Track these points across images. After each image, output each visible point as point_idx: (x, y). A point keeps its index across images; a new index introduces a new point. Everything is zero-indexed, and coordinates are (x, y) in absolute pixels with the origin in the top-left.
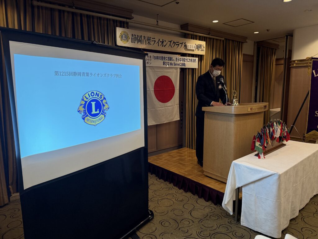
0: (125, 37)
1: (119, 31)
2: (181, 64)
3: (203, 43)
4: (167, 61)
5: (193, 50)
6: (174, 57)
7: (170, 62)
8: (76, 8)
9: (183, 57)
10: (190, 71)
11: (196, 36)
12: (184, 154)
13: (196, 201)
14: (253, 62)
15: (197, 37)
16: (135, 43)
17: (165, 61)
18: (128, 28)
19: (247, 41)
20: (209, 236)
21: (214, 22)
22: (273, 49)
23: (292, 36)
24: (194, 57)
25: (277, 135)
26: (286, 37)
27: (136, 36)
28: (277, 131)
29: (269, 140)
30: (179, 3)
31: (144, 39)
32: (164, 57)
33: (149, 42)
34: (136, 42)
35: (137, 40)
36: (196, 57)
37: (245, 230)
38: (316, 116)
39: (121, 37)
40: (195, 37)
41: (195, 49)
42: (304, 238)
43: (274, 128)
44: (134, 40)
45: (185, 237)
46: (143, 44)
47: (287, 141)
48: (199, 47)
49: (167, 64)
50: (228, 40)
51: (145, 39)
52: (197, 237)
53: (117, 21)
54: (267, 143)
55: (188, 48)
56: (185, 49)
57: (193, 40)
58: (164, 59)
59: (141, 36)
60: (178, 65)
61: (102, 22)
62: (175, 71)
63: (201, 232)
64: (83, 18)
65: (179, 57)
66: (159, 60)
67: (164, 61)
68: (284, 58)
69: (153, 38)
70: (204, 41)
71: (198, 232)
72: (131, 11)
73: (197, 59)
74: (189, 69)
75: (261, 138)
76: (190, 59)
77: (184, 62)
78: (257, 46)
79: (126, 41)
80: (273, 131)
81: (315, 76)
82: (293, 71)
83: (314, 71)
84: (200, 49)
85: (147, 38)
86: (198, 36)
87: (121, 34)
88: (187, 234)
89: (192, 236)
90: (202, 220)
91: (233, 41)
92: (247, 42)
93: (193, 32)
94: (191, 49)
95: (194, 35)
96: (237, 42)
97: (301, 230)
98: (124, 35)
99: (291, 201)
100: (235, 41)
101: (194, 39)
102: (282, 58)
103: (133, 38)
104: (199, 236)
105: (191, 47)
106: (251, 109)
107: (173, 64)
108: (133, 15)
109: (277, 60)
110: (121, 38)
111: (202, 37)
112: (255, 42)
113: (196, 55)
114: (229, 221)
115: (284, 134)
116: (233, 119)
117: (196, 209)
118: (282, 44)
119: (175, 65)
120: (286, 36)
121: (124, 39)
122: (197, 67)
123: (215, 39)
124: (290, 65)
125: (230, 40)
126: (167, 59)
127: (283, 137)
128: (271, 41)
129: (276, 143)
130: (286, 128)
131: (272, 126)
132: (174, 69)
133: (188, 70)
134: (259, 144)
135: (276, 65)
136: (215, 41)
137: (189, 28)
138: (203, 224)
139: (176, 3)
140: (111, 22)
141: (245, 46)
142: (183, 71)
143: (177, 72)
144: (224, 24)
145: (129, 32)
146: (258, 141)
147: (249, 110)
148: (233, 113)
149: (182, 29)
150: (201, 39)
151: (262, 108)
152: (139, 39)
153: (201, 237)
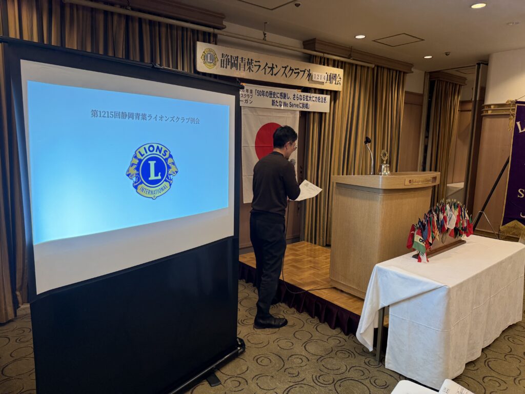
0: (210, 58)
1: (201, 48)
2: (301, 105)
3: (339, 72)
4: (279, 100)
5: (323, 83)
6: (290, 92)
7: (283, 100)
8: (133, 9)
9: (306, 94)
10: (317, 116)
11: (328, 59)
12: (300, 252)
13: (315, 327)
14: (422, 106)
15: (330, 62)
16: (226, 68)
17: (276, 99)
18: (216, 44)
19: (413, 69)
20: (333, 382)
21: (358, 37)
22: (456, 84)
23: (487, 64)
24: (323, 94)
25: (451, 225)
26: (477, 66)
27: (229, 57)
28: (451, 218)
29: (436, 232)
30: (299, 5)
31: (242, 62)
32: (274, 93)
33: (250, 68)
34: (229, 67)
35: (230, 63)
36: (326, 94)
37: (391, 376)
38: (519, 196)
39: (205, 57)
40: (326, 61)
41: (325, 81)
42: (485, 392)
43: (445, 214)
44: (225, 63)
45: (294, 384)
46: (240, 70)
47: (468, 236)
48: (332, 78)
49: (278, 104)
50: (381, 67)
51: (244, 62)
52: (312, 384)
53: (198, 31)
54: (434, 238)
55: (314, 79)
56: (309, 80)
57: (322, 66)
58: (274, 95)
59: (238, 57)
60: (297, 106)
61: (175, 32)
62: (291, 116)
63: (319, 377)
64: (144, 25)
65: (298, 93)
66: (265, 96)
67: (274, 99)
68: (473, 100)
69: (256, 62)
70: (341, 68)
71: (314, 376)
72: (222, 16)
73: (328, 97)
74: (314, 113)
75: (424, 229)
76: (316, 98)
77: (307, 102)
78: (430, 78)
79: (212, 64)
80: (445, 218)
81: (520, 131)
82: (487, 123)
83: (518, 123)
84: (334, 82)
85: (247, 61)
86: (331, 59)
87: (204, 52)
88: (297, 379)
89: (305, 382)
90: (322, 358)
91: (389, 69)
92: (413, 72)
93: (324, 53)
94: (320, 80)
95: (324, 58)
96: (397, 71)
97: (483, 379)
98: (209, 55)
99: (468, 332)
100: (393, 70)
101: (324, 65)
102: (470, 99)
103: (224, 60)
104: (316, 382)
105: (320, 77)
106: (410, 181)
107: (289, 105)
108: (225, 23)
109: (463, 103)
110: (204, 59)
111: (338, 61)
112: (426, 72)
113: (327, 91)
114: (367, 361)
115: (463, 224)
116: (380, 196)
117: (315, 340)
118: (471, 77)
119: (292, 105)
120: (477, 64)
121: (209, 61)
122: (328, 111)
123: (359, 65)
124: (482, 112)
125: (384, 68)
126: (279, 95)
127: (460, 229)
128: (453, 72)
129: (449, 239)
130: (467, 215)
131: (443, 210)
132: (289, 113)
133: (312, 114)
134: (420, 239)
135: (461, 111)
136: (359, 68)
137: (317, 46)
138: (323, 363)
139: (296, 5)
140: (189, 33)
141: (408, 78)
142: (305, 116)
143: (295, 118)
144: (374, 41)
145: (218, 50)
146: (417, 234)
147: (407, 183)
148: (380, 188)
149: (304, 48)
150: (335, 64)
151: (429, 181)
152: (233, 61)
153: (319, 384)
